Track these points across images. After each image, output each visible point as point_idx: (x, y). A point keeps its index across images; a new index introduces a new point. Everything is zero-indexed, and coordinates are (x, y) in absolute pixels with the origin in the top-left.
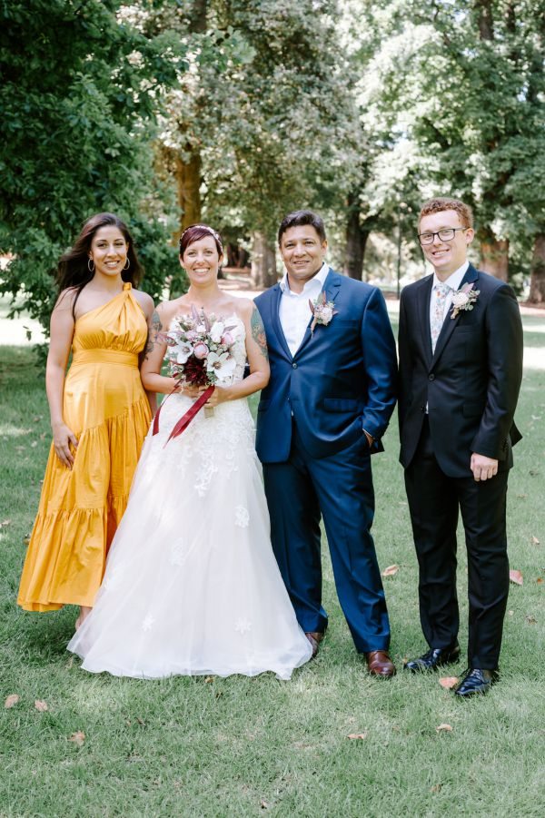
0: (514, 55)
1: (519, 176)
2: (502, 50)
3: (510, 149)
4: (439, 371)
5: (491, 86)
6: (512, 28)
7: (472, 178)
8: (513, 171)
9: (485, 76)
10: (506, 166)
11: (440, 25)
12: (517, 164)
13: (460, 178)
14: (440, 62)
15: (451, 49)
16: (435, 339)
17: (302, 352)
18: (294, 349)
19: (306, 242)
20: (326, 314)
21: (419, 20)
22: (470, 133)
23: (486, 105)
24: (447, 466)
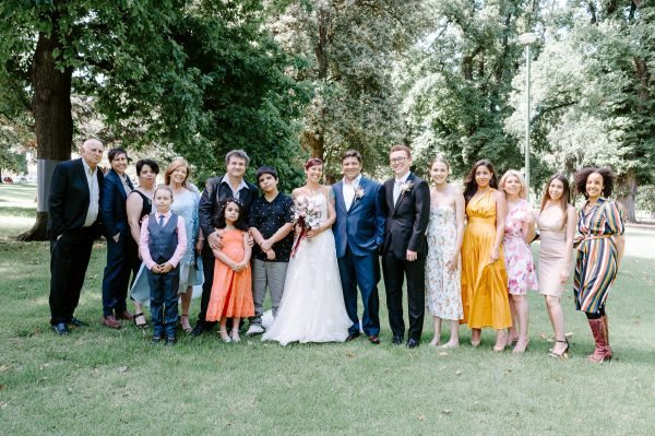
0: (483, 88)
1: (486, 147)
2: (477, 85)
3: (481, 134)
4: (396, 216)
5: (470, 102)
6: (482, 74)
7: (461, 149)
8: (482, 145)
9: (468, 97)
10: (478, 143)
11: (445, 74)
12: (484, 142)
13: (456, 149)
14: (444, 91)
15: (451, 85)
16: (395, 202)
17: (351, 210)
18: (348, 208)
19: (353, 163)
20: (361, 193)
21: (434, 71)
22: (461, 126)
23: (468, 112)
24: (398, 254)
